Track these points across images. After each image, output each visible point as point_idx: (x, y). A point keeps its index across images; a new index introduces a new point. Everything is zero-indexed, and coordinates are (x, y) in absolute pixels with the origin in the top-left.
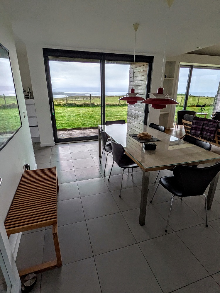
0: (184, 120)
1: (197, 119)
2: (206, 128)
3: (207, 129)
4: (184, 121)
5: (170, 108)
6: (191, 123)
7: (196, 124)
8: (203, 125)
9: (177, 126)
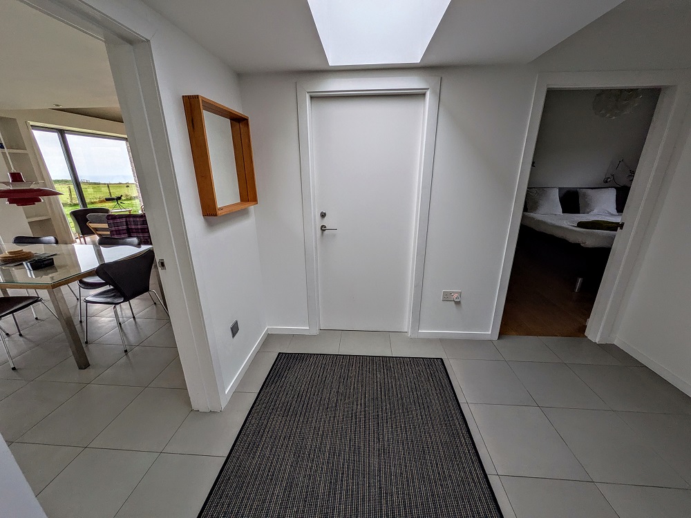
0: (90, 223)
1: (114, 217)
2: (133, 227)
3: (135, 229)
4: (92, 225)
5: (48, 207)
6: (106, 226)
7: (116, 225)
8: (127, 225)
9: (82, 239)
